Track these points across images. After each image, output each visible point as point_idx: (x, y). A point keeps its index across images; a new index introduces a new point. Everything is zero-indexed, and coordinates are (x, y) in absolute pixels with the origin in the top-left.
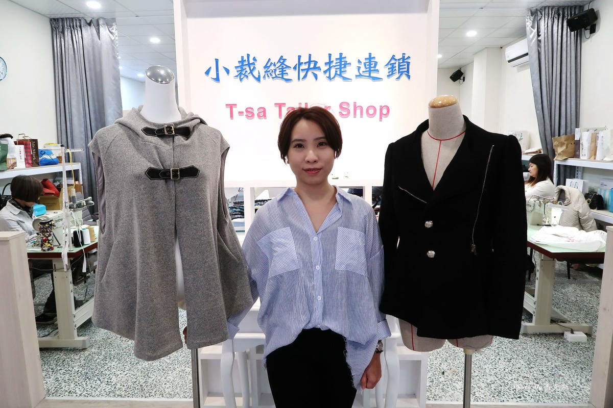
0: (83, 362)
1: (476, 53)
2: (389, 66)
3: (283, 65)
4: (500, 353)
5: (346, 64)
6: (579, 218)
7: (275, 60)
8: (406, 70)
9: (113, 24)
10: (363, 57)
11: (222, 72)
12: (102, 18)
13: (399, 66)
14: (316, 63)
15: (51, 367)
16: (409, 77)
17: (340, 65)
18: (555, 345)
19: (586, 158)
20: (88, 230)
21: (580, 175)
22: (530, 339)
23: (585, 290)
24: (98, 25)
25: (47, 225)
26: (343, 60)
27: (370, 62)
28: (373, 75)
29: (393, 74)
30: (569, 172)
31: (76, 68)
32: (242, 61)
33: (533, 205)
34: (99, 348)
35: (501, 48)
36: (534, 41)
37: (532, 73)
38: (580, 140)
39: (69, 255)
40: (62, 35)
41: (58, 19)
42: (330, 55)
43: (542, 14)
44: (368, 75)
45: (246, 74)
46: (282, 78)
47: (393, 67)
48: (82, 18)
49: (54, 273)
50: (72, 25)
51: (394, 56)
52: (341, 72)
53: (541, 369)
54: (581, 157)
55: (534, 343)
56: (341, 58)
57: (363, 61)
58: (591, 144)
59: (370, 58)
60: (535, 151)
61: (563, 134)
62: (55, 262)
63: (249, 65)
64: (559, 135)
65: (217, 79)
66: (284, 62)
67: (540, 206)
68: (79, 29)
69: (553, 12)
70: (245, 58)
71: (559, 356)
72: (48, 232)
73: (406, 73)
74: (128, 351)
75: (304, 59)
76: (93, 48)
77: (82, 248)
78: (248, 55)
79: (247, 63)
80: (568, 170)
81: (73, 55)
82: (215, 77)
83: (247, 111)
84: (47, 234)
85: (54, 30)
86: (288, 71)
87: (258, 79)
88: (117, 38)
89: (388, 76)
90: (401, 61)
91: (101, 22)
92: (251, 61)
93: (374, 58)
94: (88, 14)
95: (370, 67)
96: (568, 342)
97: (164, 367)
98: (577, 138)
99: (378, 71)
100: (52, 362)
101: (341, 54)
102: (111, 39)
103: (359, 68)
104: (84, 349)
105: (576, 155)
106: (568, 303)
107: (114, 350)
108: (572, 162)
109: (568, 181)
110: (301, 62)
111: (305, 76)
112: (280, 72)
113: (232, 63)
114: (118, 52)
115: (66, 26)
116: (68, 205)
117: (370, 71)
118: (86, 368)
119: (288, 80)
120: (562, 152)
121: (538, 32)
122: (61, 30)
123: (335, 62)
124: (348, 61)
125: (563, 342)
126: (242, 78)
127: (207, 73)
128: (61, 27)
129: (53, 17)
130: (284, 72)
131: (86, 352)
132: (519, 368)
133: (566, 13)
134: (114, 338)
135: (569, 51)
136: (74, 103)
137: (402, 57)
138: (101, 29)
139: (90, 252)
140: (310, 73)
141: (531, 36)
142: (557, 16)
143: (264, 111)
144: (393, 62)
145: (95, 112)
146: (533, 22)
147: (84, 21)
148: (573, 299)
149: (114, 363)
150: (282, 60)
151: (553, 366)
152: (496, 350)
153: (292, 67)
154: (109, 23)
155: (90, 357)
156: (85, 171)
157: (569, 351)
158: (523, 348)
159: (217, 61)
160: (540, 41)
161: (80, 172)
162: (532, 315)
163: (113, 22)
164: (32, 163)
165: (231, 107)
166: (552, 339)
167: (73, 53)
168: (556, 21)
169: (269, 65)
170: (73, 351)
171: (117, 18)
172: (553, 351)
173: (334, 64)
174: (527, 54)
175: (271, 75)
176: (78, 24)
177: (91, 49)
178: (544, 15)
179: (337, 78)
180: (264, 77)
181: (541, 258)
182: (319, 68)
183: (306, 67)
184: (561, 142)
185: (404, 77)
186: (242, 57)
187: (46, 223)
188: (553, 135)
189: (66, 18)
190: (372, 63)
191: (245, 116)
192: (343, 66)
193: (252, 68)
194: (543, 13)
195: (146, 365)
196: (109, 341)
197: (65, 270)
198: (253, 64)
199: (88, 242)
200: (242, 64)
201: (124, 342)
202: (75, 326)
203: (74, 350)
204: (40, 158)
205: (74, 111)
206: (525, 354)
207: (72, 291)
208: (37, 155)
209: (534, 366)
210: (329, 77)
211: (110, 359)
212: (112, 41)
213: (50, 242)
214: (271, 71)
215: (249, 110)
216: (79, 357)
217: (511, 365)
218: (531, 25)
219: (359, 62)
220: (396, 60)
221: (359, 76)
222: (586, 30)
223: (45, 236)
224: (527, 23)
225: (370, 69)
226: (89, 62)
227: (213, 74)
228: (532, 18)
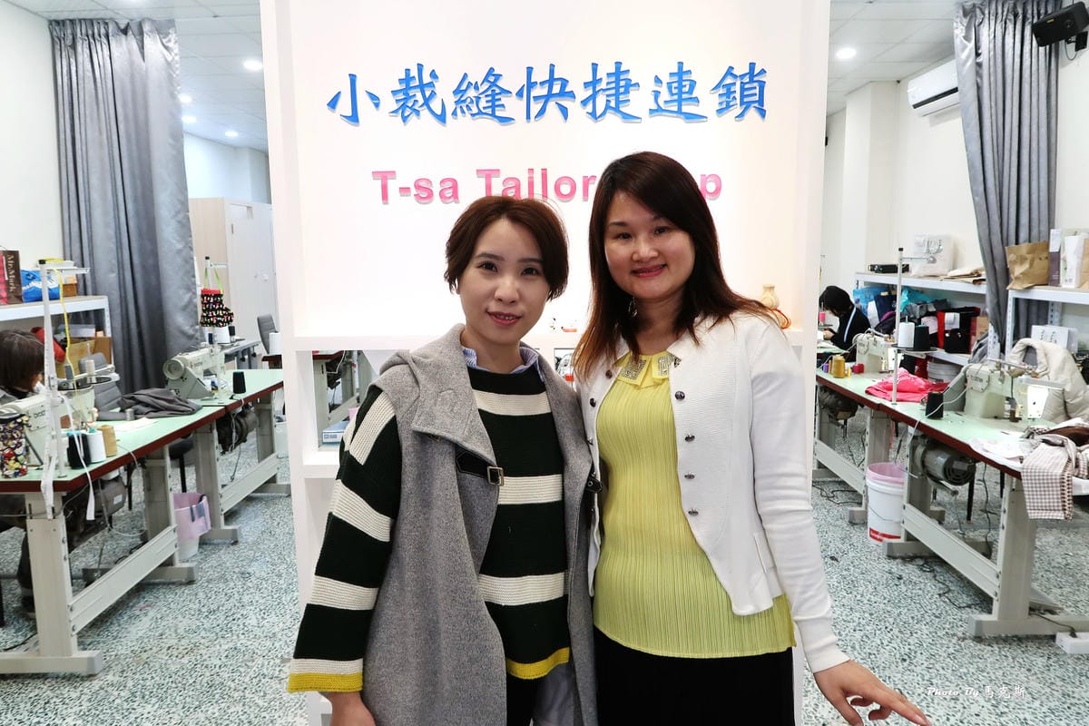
0: (86, 705)
1: (850, 93)
2: (722, 91)
3: (494, 88)
4: (934, 681)
5: (629, 85)
6: (1065, 402)
7: (477, 76)
8: (757, 98)
9: (170, 31)
10: (666, 70)
11: (364, 103)
12: (149, 19)
13: (743, 89)
14: (564, 82)
15: (18, 717)
16: (762, 113)
17: (617, 88)
18: (1041, 662)
19: (1072, 286)
20: (101, 432)
21: (1056, 319)
22: (990, 648)
23: (1080, 541)
24: (141, 33)
25: (12, 425)
26: (622, 77)
27: (680, 81)
28: (685, 109)
29: (728, 106)
30: (1036, 313)
31: (98, 115)
32: (407, 79)
33: (985, 379)
34: (123, 671)
35: (899, 82)
36: (968, 64)
37: (966, 126)
38: (1059, 252)
39: (57, 486)
40: (71, 51)
41: (63, 21)
42: (595, 66)
43: (983, 14)
44: (675, 109)
45: (416, 107)
46: (493, 115)
47: (729, 93)
48: (111, 19)
49: (29, 522)
50: (90, 32)
51: (731, 68)
52: (618, 102)
53: (1022, 717)
54: (1063, 284)
55: (998, 658)
56: (618, 72)
57: (665, 79)
58: (1083, 259)
59: (681, 73)
60: (969, 273)
61: (1025, 242)
62: (30, 499)
63: (422, 87)
64: (1017, 243)
65: (354, 118)
66: (496, 80)
67: (1002, 381)
68: (104, 40)
69: (1006, 10)
70: (414, 73)
71: (1054, 687)
72: (14, 439)
73: (756, 105)
74: (180, 679)
75: (541, 75)
76: (132, 77)
77: (86, 470)
78: (420, 67)
79: (417, 83)
80: (1034, 309)
81: (94, 91)
82: (350, 114)
83: (417, 187)
84: (12, 443)
85: (56, 42)
86: (504, 100)
87: (441, 118)
88: (177, 58)
89: (720, 111)
90: (747, 79)
91: (146, 28)
92: (427, 79)
93: (689, 72)
94: (121, 13)
95: (681, 92)
96: (1065, 654)
97: (252, 716)
98: (1053, 248)
99: (696, 100)
100: (22, 705)
101: (618, 64)
102: (166, 60)
103: (657, 94)
104: (91, 677)
105: (1051, 279)
106: (1051, 569)
107: (153, 678)
108: (1040, 294)
109: (1036, 329)
110: (532, 81)
111: (542, 112)
112: (487, 102)
113: (385, 83)
114: (179, 85)
115: (79, 35)
116: (55, 383)
117: (680, 101)
118: (90, 719)
119: (505, 120)
120: (1021, 274)
121: (977, 47)
122: (69, 42)
123: (605, 81)
124: (634, 77)
125: (1056, 655)
126: (406, 115)
127: (333, 104)
128: (71, 37)
129: (53, 17)
130: (497, 103)
131: (95, 682)
132: (977, 715)
133: (1030, 12)
134: (155, 650)
135: (1034, 85)
136: (94, 181)
137: (748, 71)
138: (147, 40)
139: (104, 478)
140: (552, 106)
141: (964, 56)
142: (1012, 17)
143: (455, 187)
144: (729, 80)
145: (135, 200)
146: (968, 28)
147: (114, 24)
148: (1060, 560)
149: (149, 708)
150: (492, 76)
151: (1045, 709)
152: (924, 672)
153: (514, 92)
154: (162, 29)
155: (102, 692)
156: (118, 311)
157: (1071, 675)
158: (978, 668)
159: (353, 78)
160: (979, 65)
161: (107, 313)
162: (991, 599)
163: (169, 28)
164: (8, 298)
165: (384, 177)
166: (1032, 647)
167: (93, 86)
168: (1010, 27)
169: (464, 87)
170: (69, 680)
171: (176, 20)
172: (1039, 676)
173: (603, 85)
174: (955, 90)
175: (469, 109)
176: (103, 31)
177: (127, 80)
178: (987, 16)
179: (610, 116)
180: (454, 113)
181: (1011, 485)
182: (572, 95)
183: (544, 91)
184: (1021, 256)
185: (752, 113)
186: (408, 71)
187: (10, 420)
188: (1005, 242)
189: (80, 20)
190: (684, 83)
191: (412, 196)
192: (622, 90)
193: (428, 94)
194: (987, 12)
195: (216, 710)
196: (144, 656)
197: (50, 516)
198: (431, 85)
199: (100, 456)
200: (407, 85)
201: (174, 659)
202: (73, 630)
203: (71, 678)
204: (24, 288)
205: (95, 196)
206: (983, 682)
207: (65, 559)
208: (18, 281)
209: (1006, 710)
210: (593, 114)
211: (143, 697)
212: (169, 64)
213: (19, 458)
214: (469, 100)
215: (422, 184)
216: (78, 694)
217: (959, 707)
218: (963, 34)
219: (658, 80)
220: (735, 76)
221: (656, 110)
222: (1069, 42)
223: (9, 447)
224: (956, 32)
225: (680, 97)
226: (125, 105)
227: (345, 106)
228: (965, 21)
